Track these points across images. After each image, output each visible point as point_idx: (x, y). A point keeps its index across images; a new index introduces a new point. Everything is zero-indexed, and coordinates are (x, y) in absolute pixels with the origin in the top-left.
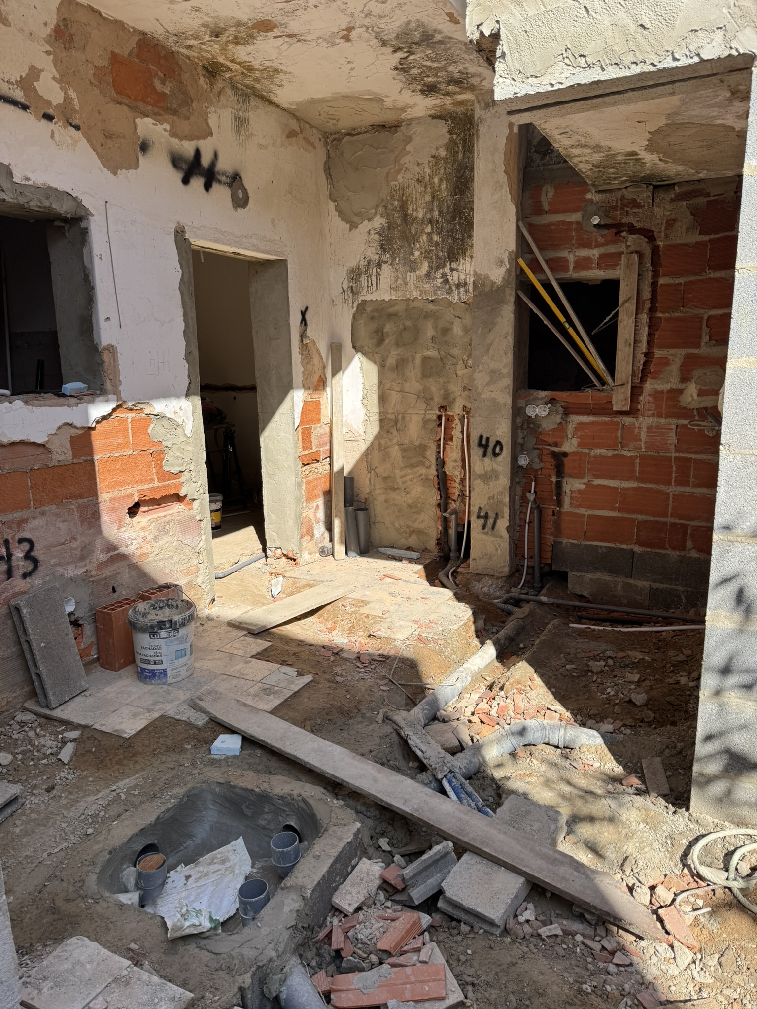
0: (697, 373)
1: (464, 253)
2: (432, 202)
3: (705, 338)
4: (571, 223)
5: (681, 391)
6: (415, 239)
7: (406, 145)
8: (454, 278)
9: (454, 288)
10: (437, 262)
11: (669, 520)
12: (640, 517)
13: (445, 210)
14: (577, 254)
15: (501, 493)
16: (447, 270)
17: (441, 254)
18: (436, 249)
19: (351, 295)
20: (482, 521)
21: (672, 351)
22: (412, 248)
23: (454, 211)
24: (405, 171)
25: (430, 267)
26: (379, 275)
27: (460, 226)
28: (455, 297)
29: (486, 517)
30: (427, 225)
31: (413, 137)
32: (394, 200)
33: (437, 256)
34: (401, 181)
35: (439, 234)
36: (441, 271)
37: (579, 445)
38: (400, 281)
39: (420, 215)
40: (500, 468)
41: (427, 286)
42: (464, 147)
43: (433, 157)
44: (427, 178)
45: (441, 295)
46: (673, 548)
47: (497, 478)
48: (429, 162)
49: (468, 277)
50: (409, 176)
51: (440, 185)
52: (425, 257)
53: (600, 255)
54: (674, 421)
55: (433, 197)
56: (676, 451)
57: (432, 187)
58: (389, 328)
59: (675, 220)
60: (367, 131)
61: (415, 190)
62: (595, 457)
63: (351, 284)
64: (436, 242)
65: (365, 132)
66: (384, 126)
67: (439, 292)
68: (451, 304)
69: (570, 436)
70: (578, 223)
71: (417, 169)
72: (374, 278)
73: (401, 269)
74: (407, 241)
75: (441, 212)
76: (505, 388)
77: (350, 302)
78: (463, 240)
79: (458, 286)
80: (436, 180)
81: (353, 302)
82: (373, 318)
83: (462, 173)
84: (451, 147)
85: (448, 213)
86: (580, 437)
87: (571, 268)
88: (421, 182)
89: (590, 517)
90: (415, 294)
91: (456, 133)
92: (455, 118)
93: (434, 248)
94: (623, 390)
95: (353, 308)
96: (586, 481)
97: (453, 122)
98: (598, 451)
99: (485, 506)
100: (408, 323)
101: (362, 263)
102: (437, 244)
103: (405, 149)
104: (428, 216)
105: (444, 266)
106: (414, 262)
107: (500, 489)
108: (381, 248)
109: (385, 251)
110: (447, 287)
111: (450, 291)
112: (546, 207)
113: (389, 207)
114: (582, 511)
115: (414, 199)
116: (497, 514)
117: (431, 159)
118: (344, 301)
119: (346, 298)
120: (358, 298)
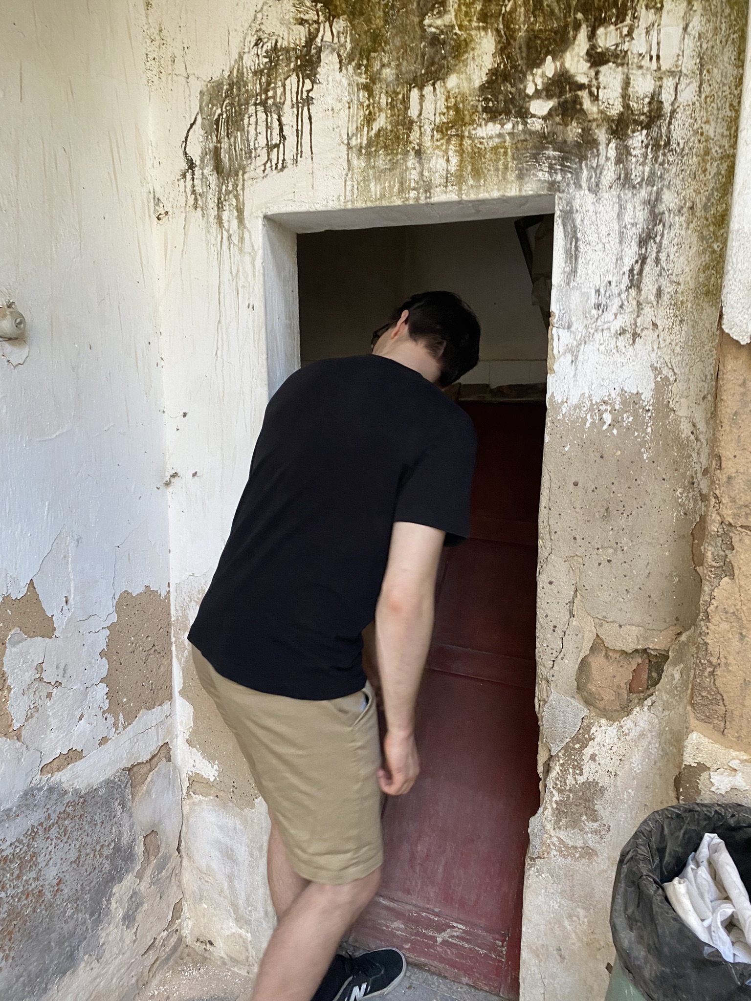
8: (605, 92)
9: (601, 135)
10: (532, 31)
19: (213, 179)
25: (505, 54)
26: (309, 101)
33: (535, 6)
36: (549, 67)
38: (381, 121)
49: (669, 83)
52: (483, 17)
63: (214, 141)
72: (289, 116)
73: (387, 73)
77: (212, 204)
101: (251, 62)
105: (562, 47)
106: (441, 39)
109: (329, 6)
110: (573, 131)
118: (191, 201)
119: (199, 189)
120: (235, 186)
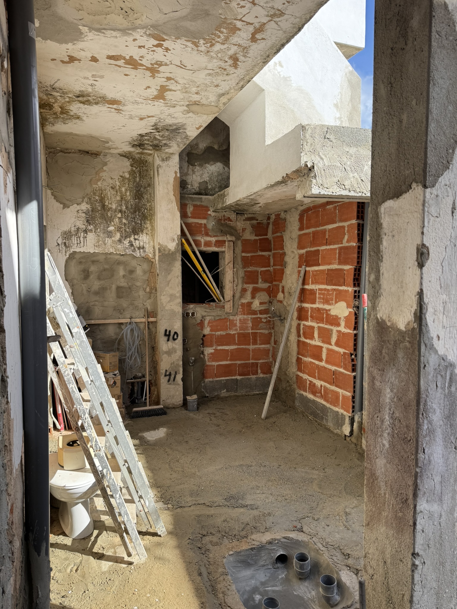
0: (258, 295)
1: (142, 231)
2: (121, 201)
3: (260, 280)
4: (202, 224)
5: (252, 303)
6: (111, 220)
7: (104, 166)
8: (137, 244)
9: (137, 249)
10: (125, 234)
11: (251, 361)
12: (239, 362)
13: (130, 207)
14: (205, 239)
15: (178, 360)
16: (132, 239)
17: (128, 230)
18: (125, 227)
19: (64, 248)
20: (168, 377)
21: (248, 285)
22: (109, 224)
23: (135, 208)
24: (103, 181)
25: (121, 236)
26: (86, 237)
27: (139, 216)
28: (137, 254)
29: (170, 375)
30: (118, 213)
31: (108, 163)
32: (95, 195)
33: (125, 231)
34: (100, 185)
35: (126, 219)
36: (128, 239)
37: (211, 331)
38: (101, 242)
39: (114, 206)
40: (177, 347)
41: (120, 246)
42: (140, 175)
43: (121, 176)
44: (118, 187)
45: (129, 252)
46: (253, 374)
47: (175, 352)
48: (119, 179)
49: (145, 244)
50: (105, 183)
51: (126, 193)
52: (117, 231)
53: (216, 241)
54: (250, 316)
55: (122, 198)
56: (252, 330)
57: (121, 193)
58: (93, 268)
59: (245, 229)
60: (75, 153)
61: (110, 193)
62: (218, 336)
63: (65, 241)
64: (125, 223)
65: (73, 153)
66: (88, 152)
67: (127, 251)
68: (134, 257)
69: (206, 327)
70: (205, 224)
71: (111, 181)
72: (82, 239)
73: (101, 235)
74: (105, 220)
75: (127, 208)
76: (178, 304)
77: (64, 252)
78: (141, 224)
79: (139, 248)
80: (123, 189)
81: (66, 252)
82: (80, 262)
83: (139, 188)
84: (132, 173)
85: (132, 208)
86: (211, 327)
87: (203, 246)
88: (113, 188)
89: (218, 366)
90: (111, 250)
91: (135, 167)
92: (134, 159)
93: (123, 226)
94: (229, 303)
95: (66, 255)
96: (214, 348)
97: (133, 161)
98: (218, 333)
99: (169, 368)
100: (106, 267)
101: (73, 229)
102: (125, 224)
103: (103, 169)
104: (119, 208)
105: (130, 237)
106: (111, 232)
107: (177, 358)
108: (87, 222)
109: (90, 224)
110: (133, 248)
111: (134, 251)
112: (190, 215)
113: (93, 199)
114: (213, 363)
115: (109, 197)
116: (176, 372)
117: (120, 177)
118: (59, 251)
119: (60, 249)
120: (70, 249)
